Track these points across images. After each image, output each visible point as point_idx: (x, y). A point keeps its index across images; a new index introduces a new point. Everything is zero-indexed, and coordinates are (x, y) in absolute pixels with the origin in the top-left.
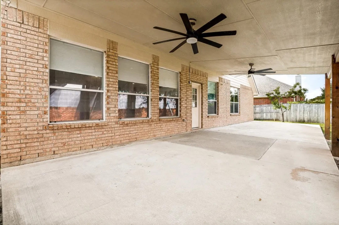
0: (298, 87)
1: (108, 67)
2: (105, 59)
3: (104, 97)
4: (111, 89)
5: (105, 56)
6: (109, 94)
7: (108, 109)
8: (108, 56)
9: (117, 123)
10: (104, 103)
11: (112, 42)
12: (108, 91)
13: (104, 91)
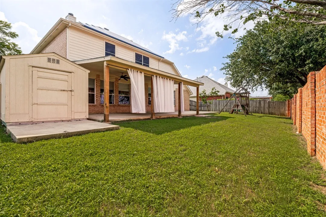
0: (214, 89)
1: (96, 84)
2: (95, 81)
3: (95, 95)
4: (98, 92)
5: (95, 80)
6: (97, 94)
7: (97, 100)
8: (97, 80)
9: (100, 105)
10: (95, 98)
11: (98, 75)
12: (97, 93)
13: (95, 93)
